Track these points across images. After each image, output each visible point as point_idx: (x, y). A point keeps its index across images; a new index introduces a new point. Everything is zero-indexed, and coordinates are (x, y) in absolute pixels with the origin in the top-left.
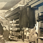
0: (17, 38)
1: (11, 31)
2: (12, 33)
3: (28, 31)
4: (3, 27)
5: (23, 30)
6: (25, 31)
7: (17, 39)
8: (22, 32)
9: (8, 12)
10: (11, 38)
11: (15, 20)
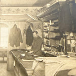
0: (56, 50)
1: (46, 38)
2: (47, 41)
3: (72, 37)
4: (33, 32)
5: (65, 36)
6: (68, 38)
7: (56, 53)
8: (64, 40)
9: (42, 9)
10: (46, 50)
11: (52, 20)
